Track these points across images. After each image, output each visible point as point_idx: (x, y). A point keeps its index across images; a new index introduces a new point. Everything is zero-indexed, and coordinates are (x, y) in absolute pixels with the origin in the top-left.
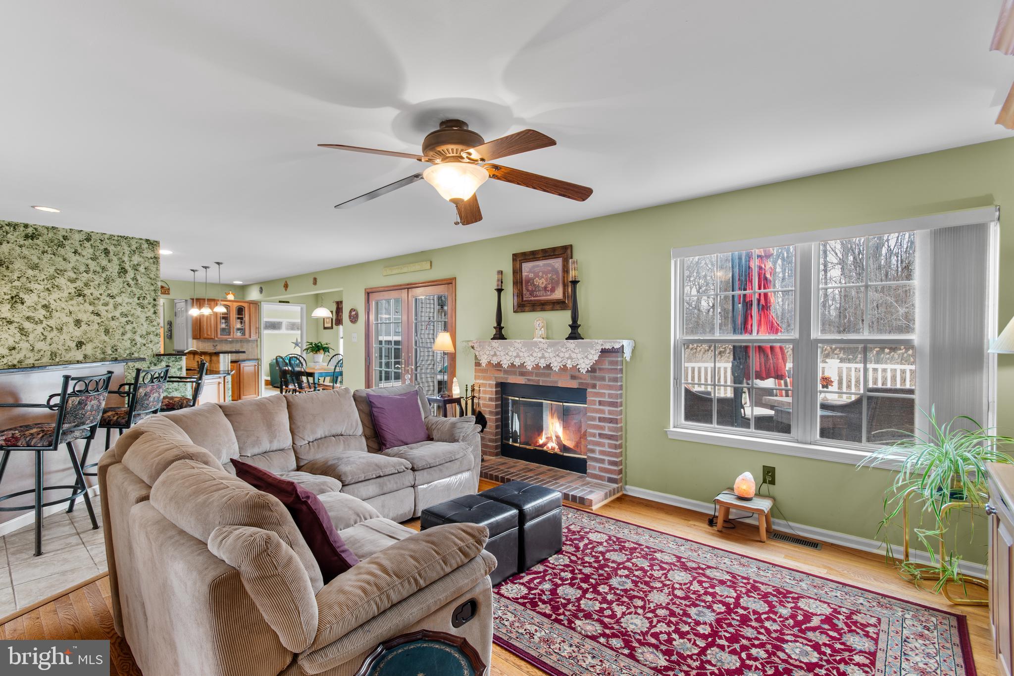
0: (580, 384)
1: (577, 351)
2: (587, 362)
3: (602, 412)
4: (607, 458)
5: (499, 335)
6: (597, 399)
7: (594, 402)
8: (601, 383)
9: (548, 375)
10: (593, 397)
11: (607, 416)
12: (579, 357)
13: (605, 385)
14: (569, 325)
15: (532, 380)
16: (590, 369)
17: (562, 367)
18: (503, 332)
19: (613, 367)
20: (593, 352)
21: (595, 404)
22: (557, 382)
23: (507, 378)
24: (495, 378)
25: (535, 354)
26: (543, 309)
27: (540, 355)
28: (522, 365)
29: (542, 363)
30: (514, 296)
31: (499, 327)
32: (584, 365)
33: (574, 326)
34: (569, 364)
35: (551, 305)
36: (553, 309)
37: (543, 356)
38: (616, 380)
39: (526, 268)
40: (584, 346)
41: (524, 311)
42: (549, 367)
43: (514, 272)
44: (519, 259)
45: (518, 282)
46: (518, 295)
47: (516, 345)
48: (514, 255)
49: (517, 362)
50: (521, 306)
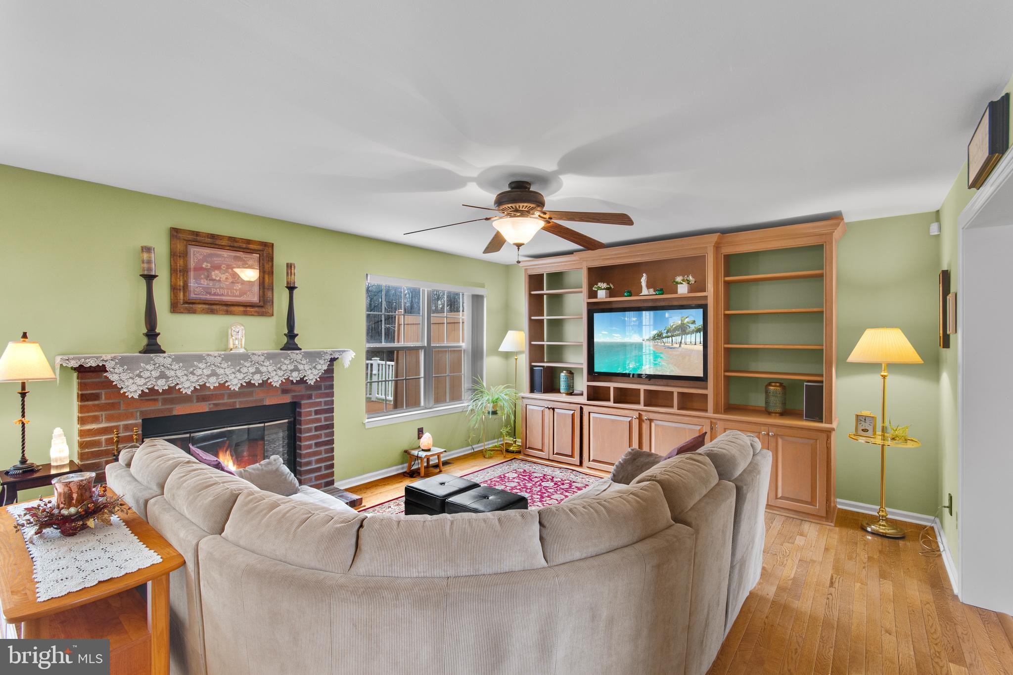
0: (293, 397)
1: (304, 362)
2: (316, 372)
3: (319, 420)
4: (323, 465)
5: (152, 346)
6: (313, 409)
7: (309, 413)
8: (317, 392)
9: (250, 394)
10: (309, 408)
11: (323, 423)
12: (306, 368)
13: (321, 393)
14: (285, 334)
15: (223, 404)
16: (318, 379)
17: (284, 381)
18: (159, 340)
19: (329, 375)
20: (322, 362)
21: (311, 415)
22: (262, 400)
23: (171, 410)
24: (141, 412)
26: (228, 313)
27: (252, 370)
28: (222, 386)
29: (257, 380)
30: (174, 289)
31: (152, 334)
32: (312, 376)
33: (291, 335)
34: (295, 376)
35: (242, 309)
36: (245, 313)
37: (258, 371)
38: (332, 387)
39: (196, 254)
40: (313, 356)
41: (194, 312)
42: (266, 383)
43: (172, 254)
44: (183, 239)
45: (179, 269)
46: (178, 289)
47: (208, 359)
48: (175, 232)
49: (213, 383)
50: (187, 305)
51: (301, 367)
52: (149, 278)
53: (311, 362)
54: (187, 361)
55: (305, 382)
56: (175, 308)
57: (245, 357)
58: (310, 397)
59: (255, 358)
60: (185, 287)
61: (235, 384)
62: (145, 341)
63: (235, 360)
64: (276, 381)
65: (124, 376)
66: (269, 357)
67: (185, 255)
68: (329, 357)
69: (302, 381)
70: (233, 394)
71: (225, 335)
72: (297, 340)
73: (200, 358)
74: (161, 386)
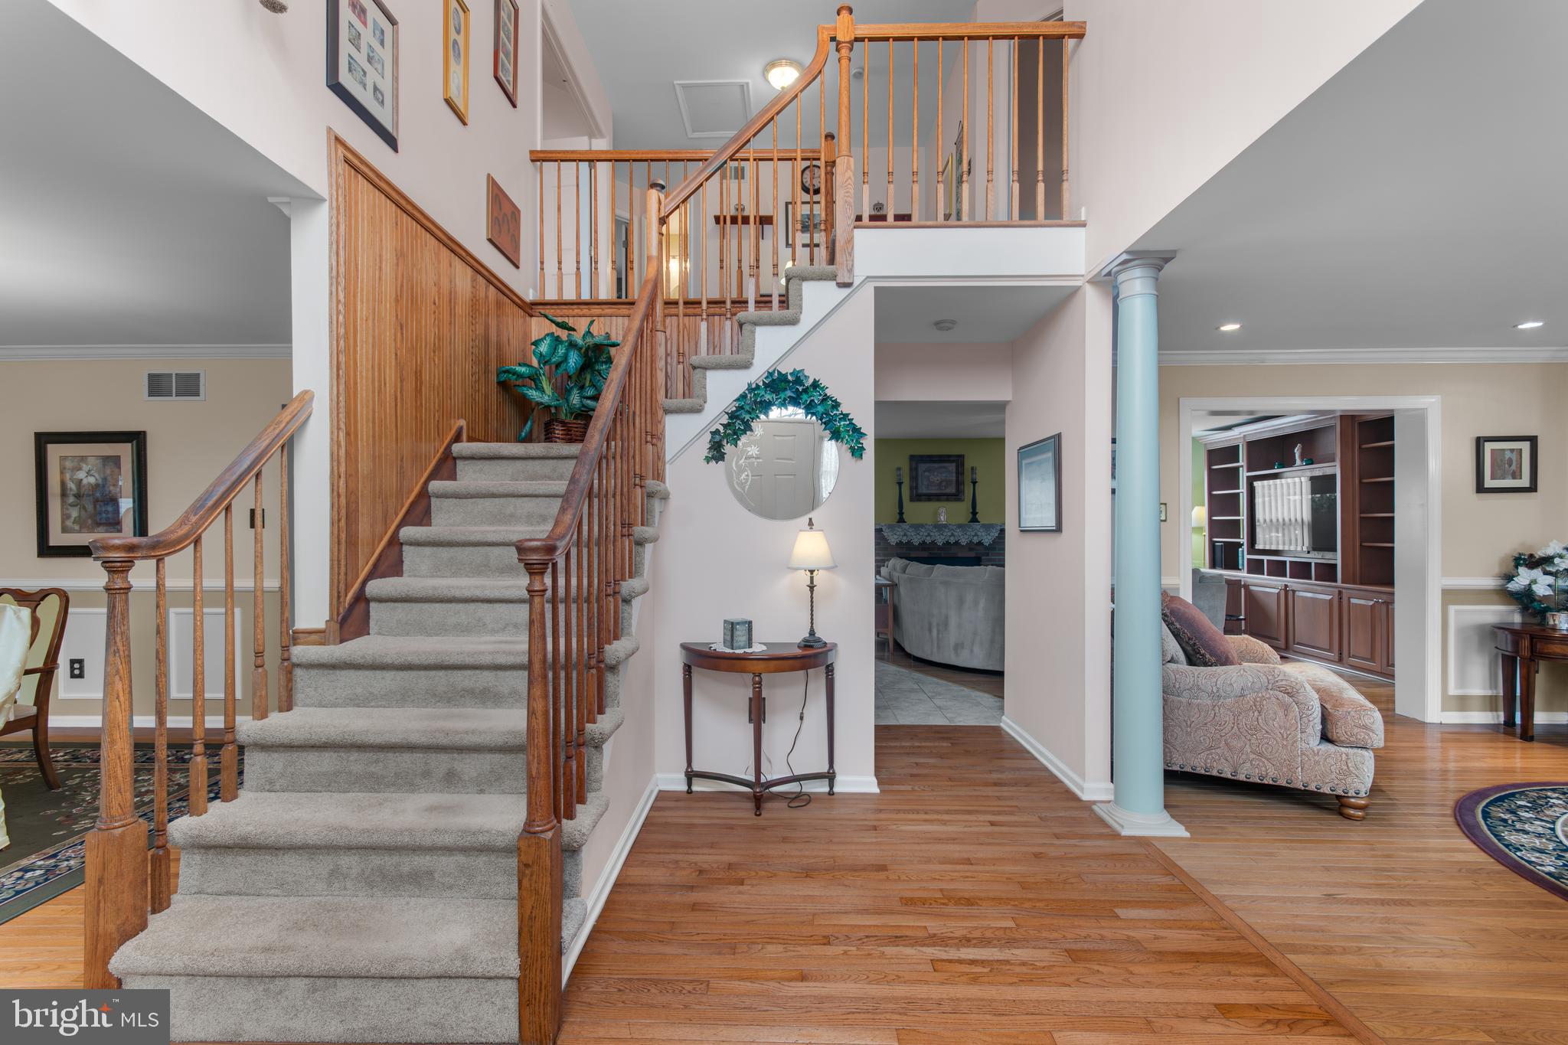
1: (982, 530)
2: (989, 538)
5: (901, 519)
12: (983, 535)
13: (996, 553)
14: (970, 513)
16: (992, 543)
17: (968, 542)
18: (904, 516)
20: (994, 531)
25: (944, 534)
26: (938, 500)
27: (950, 534)
28: (933, 542)
29: (952, 540)
30: (911, 488)
31: (901, 513)
32: (987, 541)
33: (974, 513)
34: (976, 540)
35: (945, 497)
36: (947, 500)
37: (954, 535)
39: (922, 467)
40: (988, 527)
41: (920, 500)
42: (957, 543)
43: (911, 469)
44: (916, 460)
45: (914, 477)
46: (913, 488)
47: (927, 527)
48: (912, 457)
49: (928, 540)
50: (917, 497)
51: (979, 534)
52: (900, 484)
53: (987, 531)
54: (917, 527)
55: (982, 544)
56: (912, 500)
57: (945, 526)
58: (988, 554)
59: (949, 527)
60: (917, 487)
61: (940, 542)
62: (898, 516)
63: (940, 527)
64: (963, 542)
66: (960, 526)
67: (916, 469)
68: (999, 528)
69: (980, 543)
70: (940, 548)
71: (936, 514)
72: (977, 516)
73: (922, 526)
74: (905, 539)
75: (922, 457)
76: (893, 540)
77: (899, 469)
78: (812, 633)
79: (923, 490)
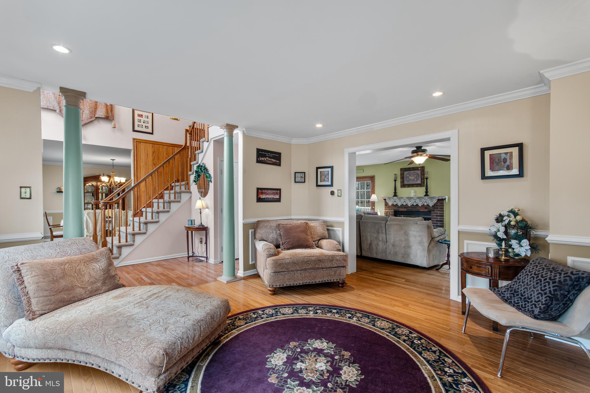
0: (429, 210)
2: (433, 203)
3: (438, 218)
5: (395, 195)
6: (435, 214)
7: (434, 216)
8: (437, 209)
9: (416, 208)
10: (433, 214)
14: (425, 192)
15: (409, 209)
16: (433, 205)
17: (422, 205)
18: (397, 194)
19: (441, 204)
20: (435, 200)
22: (419, 210)
23: (399, 209)
24: (394, 209)
25: (412, 201)
26: (412, 187)
27: (414, 201)
28: (407, 205)
30: (400, 182)
31: (395, 193)
32: (431, 204)
34: (426, 204)
35: (416, 185)
36: (416, 187)
37: (415, 202)
38: (443, 208)
39: (406, 173)
40: (432, 198)
41: (405, 187)
42: (417, 205)
43: (401, 174)
44: (403, 170)
45: (402, 178)
46: (402, 182)
47: (404, 198)
48: (401, 169)
49: (404, 204)
50: (403, 185)
52: (395, 181)
53: (431, 200)
54: (401, 198)
56: (401, 187)
58: (434, 211)
59: (414, 198)
61: (409, 205)
63: (410, 198)
64: (420, 205)
65: (389, 201)
67: (403, 174)
68: (437, 199)
70: (410, 207)
71: (409, 193)
72: (428, 193)
74: (395, 204)
75: (405, 169)
76: (390, 204)
77: (395, 174)
78: (201, 223)
79: (406, 183)
